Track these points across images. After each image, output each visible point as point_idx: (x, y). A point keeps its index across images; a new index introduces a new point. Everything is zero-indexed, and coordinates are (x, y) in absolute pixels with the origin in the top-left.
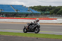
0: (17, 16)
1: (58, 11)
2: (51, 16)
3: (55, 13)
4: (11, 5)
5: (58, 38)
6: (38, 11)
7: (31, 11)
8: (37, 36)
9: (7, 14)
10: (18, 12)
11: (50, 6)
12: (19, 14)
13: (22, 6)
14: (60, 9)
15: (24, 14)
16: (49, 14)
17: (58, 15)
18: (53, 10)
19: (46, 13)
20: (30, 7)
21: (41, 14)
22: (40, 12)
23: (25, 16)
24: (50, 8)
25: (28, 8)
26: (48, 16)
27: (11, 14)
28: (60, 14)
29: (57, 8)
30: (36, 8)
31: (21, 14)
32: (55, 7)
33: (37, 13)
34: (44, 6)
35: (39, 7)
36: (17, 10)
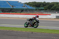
0: (13, 12)
1: (52, 7)
3: (49, 9)
4: (7, 1)
5: (52, 32)
6: (33, 6)
7: (26, 7)
8: (32, 31)
9: (3, 10)
10: (14, 7)
12: (15, 10)
13: (18, 2)
14: (54, 5)
17: (52, 11)
18: (47, 6)
19: (40, 8)
20: (25, 3)
21: (36, 9)
22: (34, 8)
23: (20, 11)
24: (44, 4)
25: (23, 4)
26: (42, 11)
27: (7, 10)
28: (54, 10)
29: (51, 4)
30: (31, 4)
31: (17, 10)
32: (49, 3)
33: (33, 9)
35: (33, 3)
36: (13, 6)
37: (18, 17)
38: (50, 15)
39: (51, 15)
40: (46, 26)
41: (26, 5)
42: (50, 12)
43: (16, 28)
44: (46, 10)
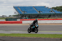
0: (40, 18)
4: (34, 7)
6: (60, 11)
7: (53, 12)
8: (60, 37)
9: (30, 16)
10: (41, 13)
12: (42, 16)
13: (45, 7)
15: (47, 15)
20: (52, 8)
23: (48, 17)
25: (50, 8)
27: (34, 16)
31: (44, 15)
36: (40, 12)
37: (45, 23)
41: (54, 10)
43: (43, 34)
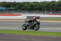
1: (22, 7)
2: (16, 12)
3: (20, 9)
11: (15, 2)
14: (24, 4)
16: (13, 10)
17: (23, 11)
18: (17, 6)
19: (10, 8)
21: (6, 10)
22: (4, 8)
24: (14, 4)
26: (12, 12)
29: (21, 4)
32: (19, 3)
34: (9, 2)
35: (3, 3)
38: (20, 15)
39: (22, 15)
40: (17, 27)
42: (20, 12)
44: (16, 10)
